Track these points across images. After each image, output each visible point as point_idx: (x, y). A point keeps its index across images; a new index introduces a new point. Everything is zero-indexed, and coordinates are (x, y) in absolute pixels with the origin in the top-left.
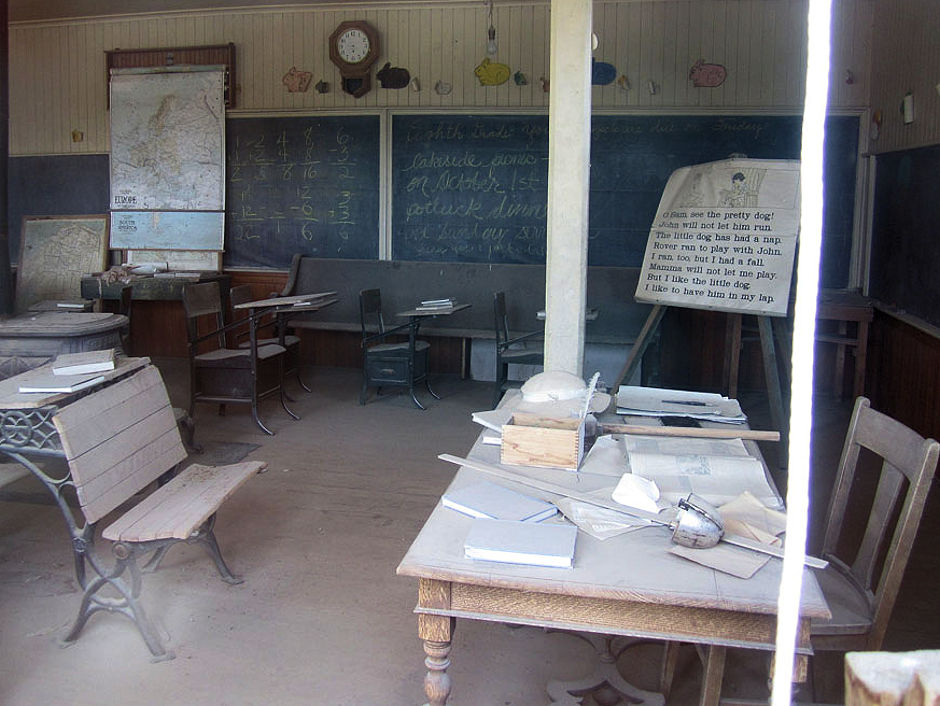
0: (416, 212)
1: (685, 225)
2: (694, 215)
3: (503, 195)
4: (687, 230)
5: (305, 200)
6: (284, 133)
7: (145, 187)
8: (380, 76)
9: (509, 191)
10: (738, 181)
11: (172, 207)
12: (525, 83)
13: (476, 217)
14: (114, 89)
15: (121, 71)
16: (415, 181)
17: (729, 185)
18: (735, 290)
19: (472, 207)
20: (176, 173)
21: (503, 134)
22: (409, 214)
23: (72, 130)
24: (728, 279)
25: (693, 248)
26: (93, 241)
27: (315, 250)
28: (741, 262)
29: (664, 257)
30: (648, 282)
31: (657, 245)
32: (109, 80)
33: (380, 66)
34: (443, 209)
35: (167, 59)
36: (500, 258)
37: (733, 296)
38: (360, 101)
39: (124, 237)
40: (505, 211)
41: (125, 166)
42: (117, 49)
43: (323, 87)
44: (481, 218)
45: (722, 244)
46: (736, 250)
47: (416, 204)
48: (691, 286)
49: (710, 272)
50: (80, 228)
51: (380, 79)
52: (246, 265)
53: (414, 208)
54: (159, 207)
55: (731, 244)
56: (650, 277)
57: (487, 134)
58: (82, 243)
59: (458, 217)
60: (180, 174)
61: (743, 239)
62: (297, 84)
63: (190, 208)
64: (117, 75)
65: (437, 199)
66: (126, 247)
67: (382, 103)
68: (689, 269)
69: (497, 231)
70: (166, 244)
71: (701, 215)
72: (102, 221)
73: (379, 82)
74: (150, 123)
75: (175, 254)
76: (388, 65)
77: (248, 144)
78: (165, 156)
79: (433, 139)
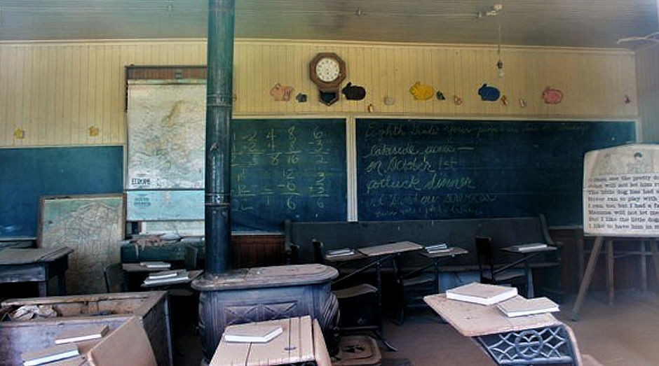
0: (374, 186)
1: (607, 185)
2: (611, 179)
3: (434, 173)
4: (609, 189)
5: (290, 180)
6: (273, 130)
7: (158, 171)
8: (344, 91)
9: (437, 170)
10: (638, 158)
11: (182, 186)
12: (443, 98)
13: (416, 189)
14: (132, 95)
15: (137, 82)
16: (373, 165)
17: (632, 160)
18: (649, 224)
19: (413, 182)
20: (185, 160)
21: (432, 132)
22: (369, 188)
23: (89, 127)
24: (643, 217)
25: (616, 200)
26: (111, 215)
27: (298, 216)
28: (650, 206)
29: (597, 206)
30: (590, 222)
31: (590, 199)
32: (127, 89)
33: (344, 85)
34: (393, 183)
35: (176, 74)
36: (433, 216)
37: (648, 227)
38: (330, 108)
39: (138, 211)
40: (435, 184)
41: (141, 155)
42: (132, 65)
43: (303, 98)
44: (419, 189)
45: (635, 196)
46: (645, 199)
47: (373, 181)
48: (619, 223)
49: (630, 213)
50: (99, 206)
51: (345, 93)
52: (241, 230)
53: (372, 184)
54: (170, 187)
55: (642, 195)
56: (591, 219)
57: (421, 132)
58: (101, 217)
59: (405, 189)
60: (189, 161)
61: (648, 192)
62: (282, 96)
63: (198, 187)
64: (134, 84)
65: (389, 177)
66: (141, 219)
67: (347, 110)
68: (616, 213)
69: (431, 198)
70: (177, 216)
71: (617, 179)
72: (119, 199)
73: (344, 96)
74: (163, 121)
75: (184, 223)
76: (350, 84)
77: (244, 138)
78: (175, 147)
79: (384, 135)
